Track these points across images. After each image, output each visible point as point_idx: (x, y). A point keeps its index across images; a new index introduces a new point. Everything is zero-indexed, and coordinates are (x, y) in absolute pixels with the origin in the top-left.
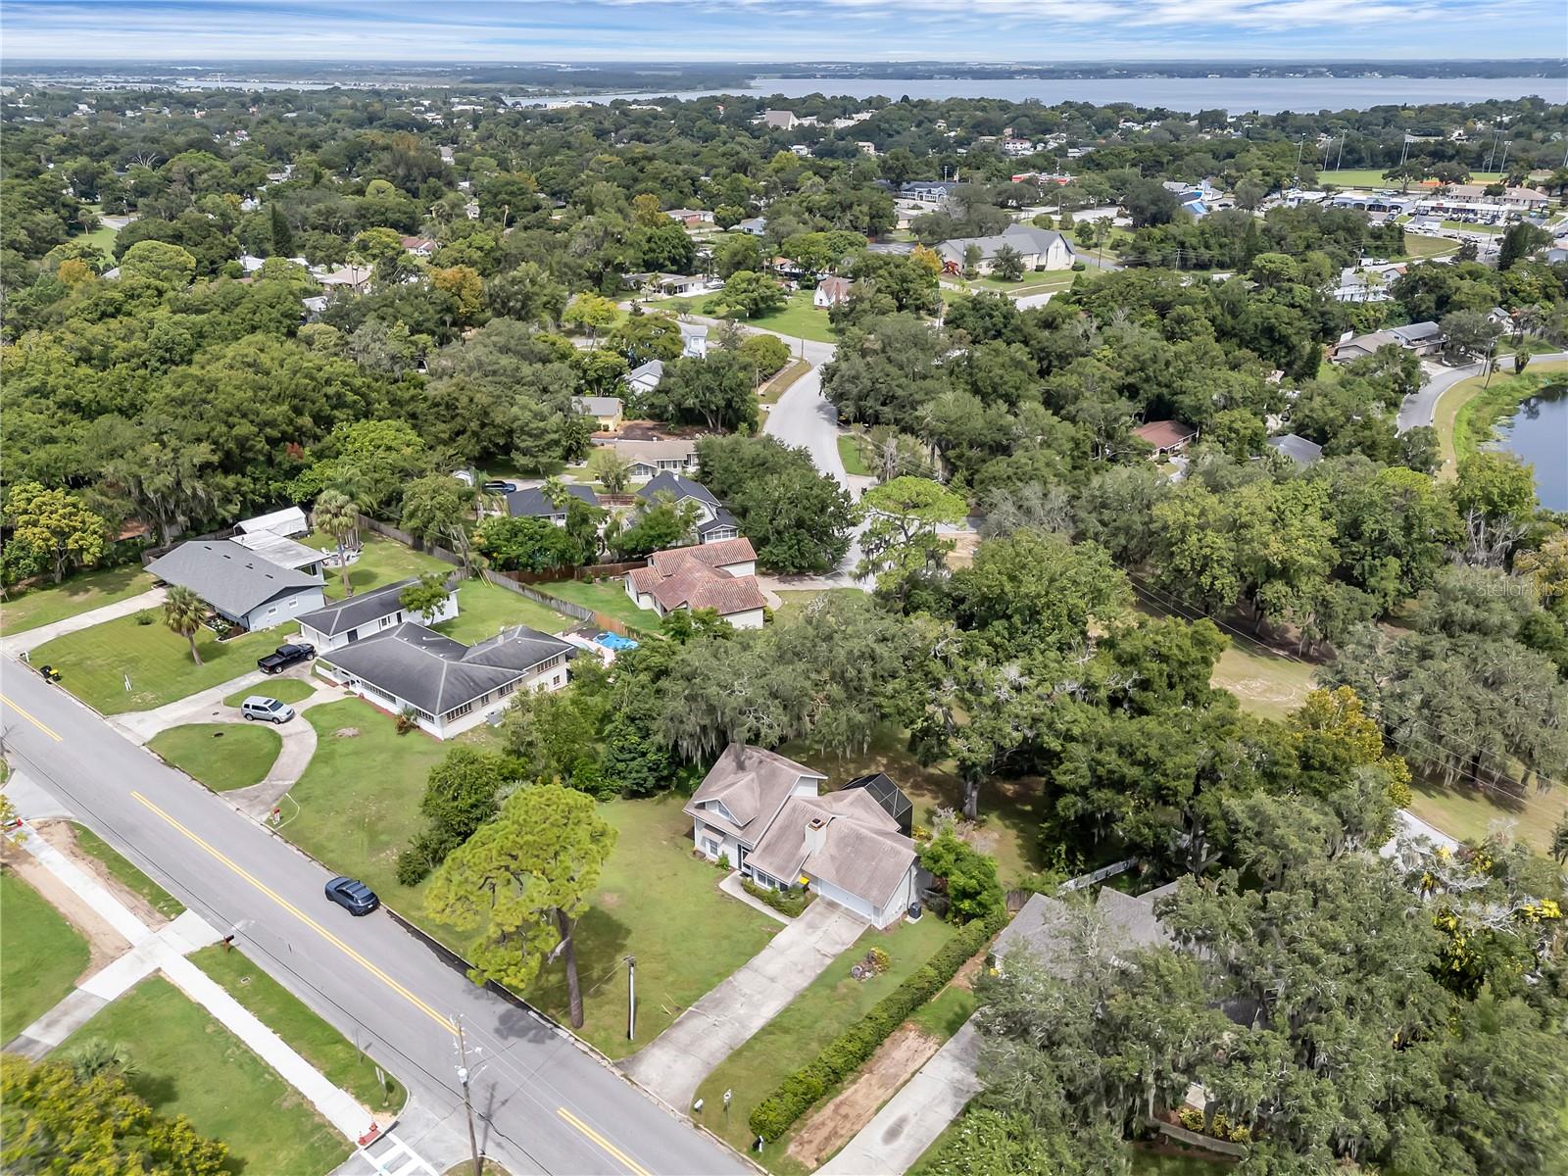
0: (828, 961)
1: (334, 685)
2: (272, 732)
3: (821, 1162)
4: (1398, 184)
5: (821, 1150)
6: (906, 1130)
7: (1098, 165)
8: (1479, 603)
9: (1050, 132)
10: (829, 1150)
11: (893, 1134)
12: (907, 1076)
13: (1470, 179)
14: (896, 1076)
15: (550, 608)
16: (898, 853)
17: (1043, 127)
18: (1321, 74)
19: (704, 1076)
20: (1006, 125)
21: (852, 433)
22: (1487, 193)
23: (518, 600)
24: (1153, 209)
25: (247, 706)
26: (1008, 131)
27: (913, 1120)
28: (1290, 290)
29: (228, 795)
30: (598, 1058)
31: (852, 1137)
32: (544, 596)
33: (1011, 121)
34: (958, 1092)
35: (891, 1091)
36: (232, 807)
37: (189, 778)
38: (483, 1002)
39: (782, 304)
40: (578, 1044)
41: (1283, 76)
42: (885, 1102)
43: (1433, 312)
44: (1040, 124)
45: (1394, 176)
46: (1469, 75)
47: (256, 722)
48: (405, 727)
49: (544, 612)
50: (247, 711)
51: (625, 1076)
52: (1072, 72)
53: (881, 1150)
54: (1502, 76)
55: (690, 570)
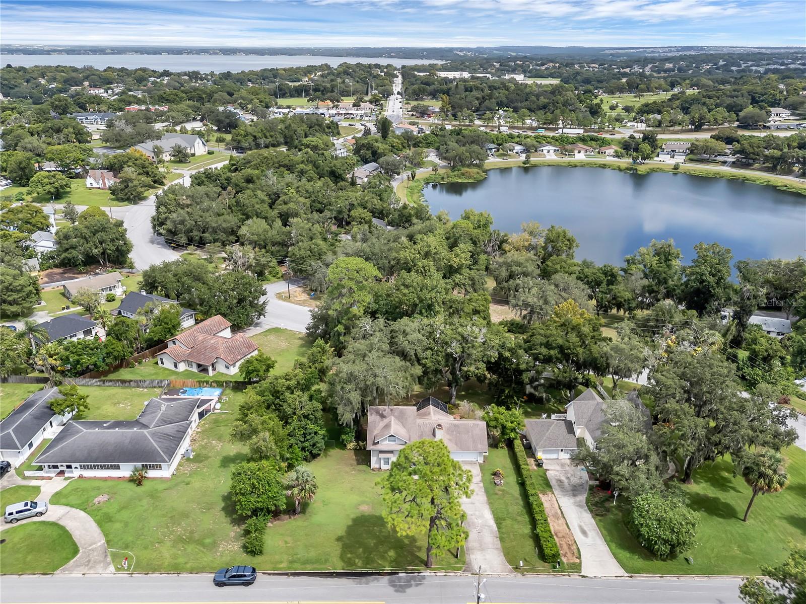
0: (482, 485)
1: (50, 478)
2: (43, 523)
3: (579, 557)
4: (315, 103)
5: (573, 553)
6: (586, 528)
7: (167, 100)
8: (519, 264)
9: (112, 83)
10: (576, 551)
11: (584, 533)
12: (559, 511)
13: (342, 100)
14: (556, 513)
15: (130, 387)
16: (478, 425)
17: (107, 81)
18: (217, 54)
19: (502, 554)
20: (83, 80)
21: (189, 252)
22: (354, 106)
23: (105, 390)
24: (228, 121)
25: (11, 514)
26: (86, 83)
27: (582, 524)
28: (323, 154)
29: (64, 570)
30: (453, 574)
31: (575, 542)
32: (123, 382)
33: (86, 78)
34: (580, 506)
35: (562, 519)
36: (77, 574)
37: (17, 577)
38: (371, 584)
39: (68, 189)
40: (437, 574)
41: (199, 54)
42: (567, 524)
43: (372, 158)
44: (105, 79)
45: (312, 100)
46: (282, 54)
47: (20, 523)
48: (137, 480)
49: (128, 390)
50: (12, 517)
51: (473, 574)
52: (85, 51)
53: (589, 541)
54: (295, 55)
55: (203, 341)
